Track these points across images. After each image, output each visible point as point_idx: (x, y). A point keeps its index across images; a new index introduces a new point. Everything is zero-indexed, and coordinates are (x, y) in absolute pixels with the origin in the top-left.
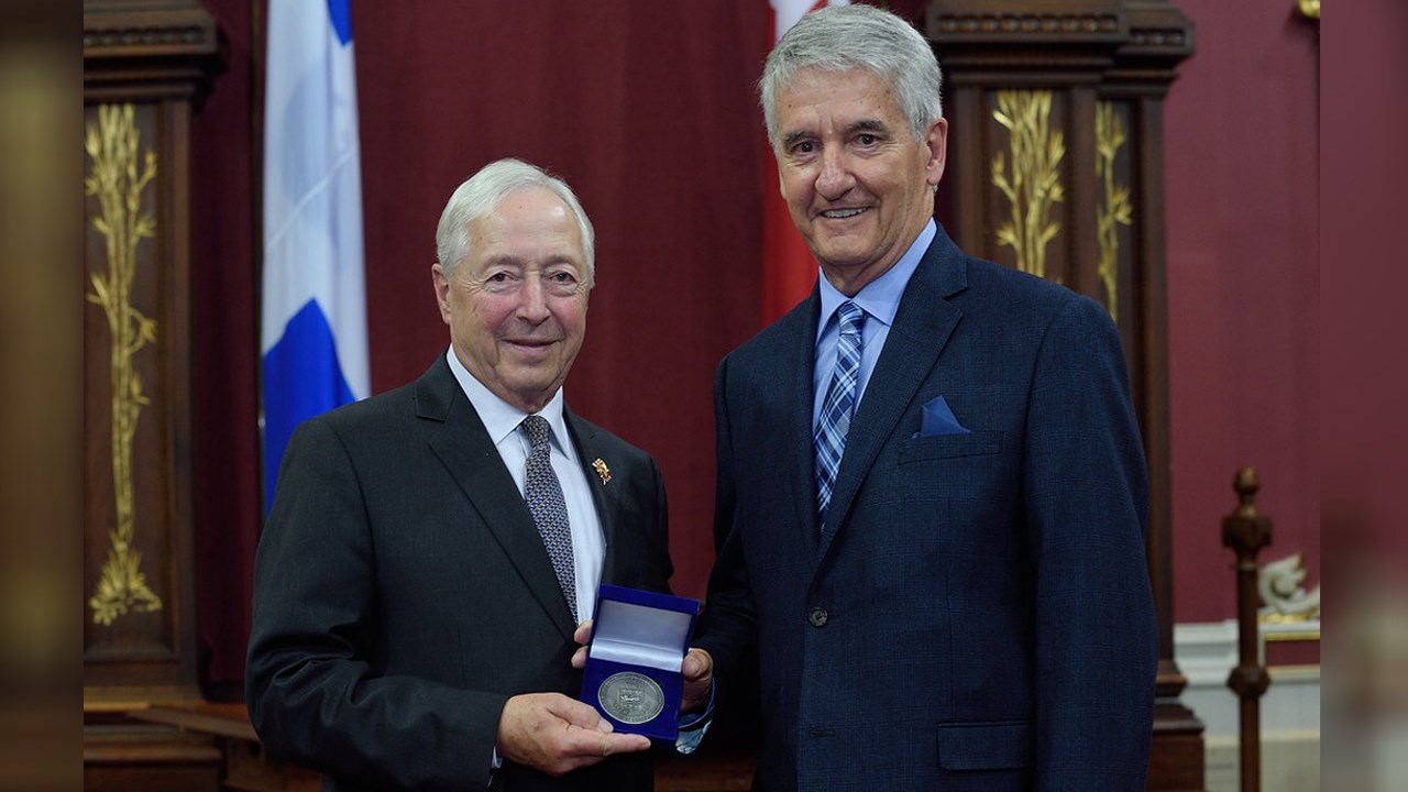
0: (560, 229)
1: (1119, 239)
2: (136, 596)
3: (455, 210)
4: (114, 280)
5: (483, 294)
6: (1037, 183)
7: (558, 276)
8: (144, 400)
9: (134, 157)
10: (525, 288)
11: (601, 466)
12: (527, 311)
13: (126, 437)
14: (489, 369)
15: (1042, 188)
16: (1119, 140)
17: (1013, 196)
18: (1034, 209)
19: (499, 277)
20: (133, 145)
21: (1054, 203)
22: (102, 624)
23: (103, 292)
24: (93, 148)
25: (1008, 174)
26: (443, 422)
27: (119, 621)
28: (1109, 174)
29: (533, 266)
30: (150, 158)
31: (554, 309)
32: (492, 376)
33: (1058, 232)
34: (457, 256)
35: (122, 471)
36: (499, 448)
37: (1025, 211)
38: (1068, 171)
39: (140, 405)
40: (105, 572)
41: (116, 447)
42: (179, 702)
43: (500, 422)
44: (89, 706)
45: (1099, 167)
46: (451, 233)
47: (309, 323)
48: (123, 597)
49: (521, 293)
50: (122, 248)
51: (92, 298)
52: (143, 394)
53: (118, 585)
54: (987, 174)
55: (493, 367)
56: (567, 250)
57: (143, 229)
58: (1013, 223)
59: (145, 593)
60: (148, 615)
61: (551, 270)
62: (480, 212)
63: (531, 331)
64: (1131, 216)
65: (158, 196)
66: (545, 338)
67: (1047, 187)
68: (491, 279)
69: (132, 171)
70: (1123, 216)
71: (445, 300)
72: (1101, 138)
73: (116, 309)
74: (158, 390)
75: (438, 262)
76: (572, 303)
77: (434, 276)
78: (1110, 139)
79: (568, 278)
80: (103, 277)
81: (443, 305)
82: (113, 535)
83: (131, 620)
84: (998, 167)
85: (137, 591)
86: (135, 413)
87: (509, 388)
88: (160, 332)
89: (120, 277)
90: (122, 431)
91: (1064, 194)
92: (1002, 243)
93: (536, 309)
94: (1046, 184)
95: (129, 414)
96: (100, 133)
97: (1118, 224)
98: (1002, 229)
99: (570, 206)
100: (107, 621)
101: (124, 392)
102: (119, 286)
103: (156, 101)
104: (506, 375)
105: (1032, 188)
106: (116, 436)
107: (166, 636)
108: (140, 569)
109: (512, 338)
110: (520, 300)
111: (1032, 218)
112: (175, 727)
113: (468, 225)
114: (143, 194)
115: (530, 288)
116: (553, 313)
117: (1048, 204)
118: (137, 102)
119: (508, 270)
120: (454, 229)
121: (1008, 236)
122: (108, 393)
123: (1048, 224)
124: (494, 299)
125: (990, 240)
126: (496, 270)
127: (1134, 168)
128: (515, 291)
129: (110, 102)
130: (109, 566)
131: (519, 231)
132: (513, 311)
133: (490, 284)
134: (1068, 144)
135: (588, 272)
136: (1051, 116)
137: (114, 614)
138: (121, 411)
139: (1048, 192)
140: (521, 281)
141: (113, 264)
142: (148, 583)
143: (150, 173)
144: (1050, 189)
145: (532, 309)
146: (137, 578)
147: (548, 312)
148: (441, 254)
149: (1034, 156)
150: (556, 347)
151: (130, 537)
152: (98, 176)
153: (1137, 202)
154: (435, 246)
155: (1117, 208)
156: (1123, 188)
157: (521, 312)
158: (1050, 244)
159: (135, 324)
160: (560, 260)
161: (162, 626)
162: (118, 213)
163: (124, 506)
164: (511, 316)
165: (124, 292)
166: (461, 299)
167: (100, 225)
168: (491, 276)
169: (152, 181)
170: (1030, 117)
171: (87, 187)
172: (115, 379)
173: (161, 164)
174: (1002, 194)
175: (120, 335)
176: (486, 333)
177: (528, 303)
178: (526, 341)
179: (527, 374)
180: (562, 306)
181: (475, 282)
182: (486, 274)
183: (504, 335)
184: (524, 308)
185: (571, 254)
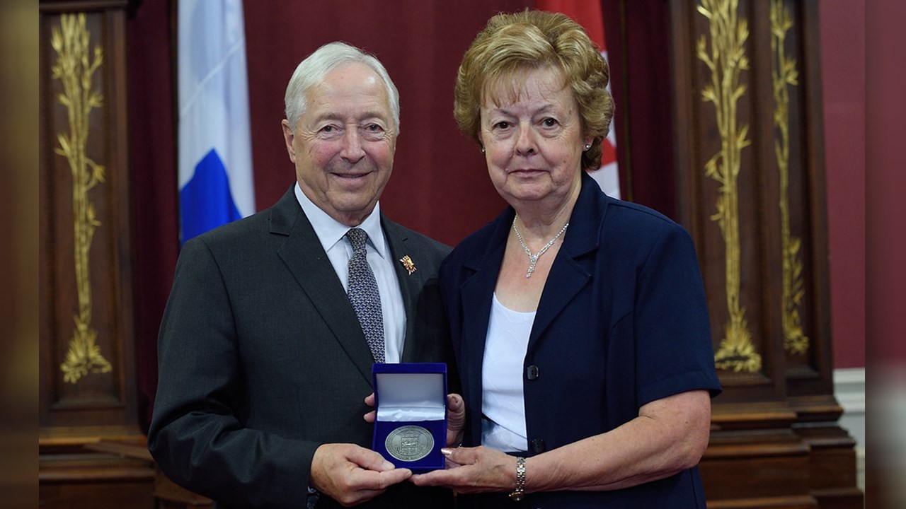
0: (372, 93)
1: (790, 95)
2: (94, 362)
3: (297, 80)
4: (74, 138)
5: (316, 141)
6: (729, 57)
7: (371, 126)
8: (97, 223)
9: (87, 51)
10: (346, 136)
11: (408, 261)
12: (347, 152)
13: (85, 250)
14: (322, 194)
15: (733, 59)
16: (788, 25)
17: (712, 66)
18: (728, 75)
19: (327, 129)
20: (86, 42)
21: (742, 71)
22: (70, 382)
23: (66, 147)
24: (57, 45)
25: (709, 50)
26: (288, 236)
27: (82, 380)
28: (781, 50)
29: (351, 120)
30: (98, 52)
31: (368, 151)
32: (324, 199)
33: (745, 92)
34: (298, 114)
35: (82, 273)
36: (329, 254)
37: (721, 77)
38: (751, 48)
39: (93, 226)
40: (71, 345)
41: (77, 257)
42: (125, 437)
43: (329, 233)
44: (43, 441)
45: (773, 45)
46: (293, 97)
47: (211, 166)
48: (85, 363)
49: (344, 141)
50: (79, 115)
51: (58, 152)
52: (96, 218)
53: (81, 354)
54: (694, 51)
55: (325, 193)
56: (377, 108)
57: (94, 102)
58: (713, 85)
59: (100, 360)
60: (102, 374)
61: (365, 122)
62: (314, 81)
63: (351, 167)
64: (798, 79)
65: (104, 78)
66: (363, 171)
67: (737, 59)
68: (321, 130)
69: (85, 61)
70: (792, 79)
71: (291, 145)
72: (775, 24)
73: (76, 158)
74: (106, 215)
75: (286, 118)
77: (283, 128)
78: (781, 24)
79: (378, 128)
80: (66, 137)
81: (290, 149)
82: (76, 319)
83: (90, 379)
84: (702, 46)
85: (95, 358)
86: (91, 232)
87: (337, 209)
88: (107, 174)
89: (78, 136)
90: (81, 245)
91: (748, 64)
92: (705, 100)
93: (355, 151)
94: (736, 58)
95: (86, 233)
96: (62, 34)
97: (789, 85)
98: (704, 89)
99: (380, 75)
100: (74, 380)
101: (82, 217)
102: (77, 143)
103: (100, 11)
104: (334, 199)
105: (726, 60)
106: (77, 249)
107: (115, 390)
108: (97, 343)
109: (336, 172)
110: (342, 145)
111: (727, 82)
112: (117, 455)
113: (305, 91)
114: (93, 77)
115: (349, 136)
116: (367, 153)
117: (738, 71)
118: (88, 11)
119: (334, 123)
120: (295, 94)
121: (710, 95)
122: (72, 217)
123: (739, 85)
124: (322, 144)
125: (697, 98)
126: (325, 123)
127: (799, 45)
128: (339, 138)
129: (68, 12)
130: (74, 341)
131: (341, 95)
132: (338, 153)
133: (321, 134)
134: (752, 28)
135: (394, 124)
136: (738, 9)
137: (78, 375)
138: (81, 231)
139: (737, 63)
140: (343, 131)
141: (73, 127)
142: (102, 353)
143: (98, 62)
144: (739, 60)
145: (350, 152)
146: (94, 350)
147: (363, 153)
148: (288, 112)
149: (727, 38)
150: (370, 178)
151: (89, 321)
152: (62, 65)
153: (802, 68)
154: (284, 107)
155: (787, 74)
156: (792, 59)
157: (343, 153)
158: (739, 100)
159: (90, 170)
160: (371, 116)
161: (112, 384)
162: (76, 90)
163: (84, 299)
164: (336, 157)
165: (81, 147)
166: (301, 145)
167: (63, 99)
168: (321, 128)
169: (98, 68)
170: (723, 10)
171: (54, 73)
172: (76, 209)
173: (105, 55)
174: (705, 65)
175: (79, 178)
176: (318, 169)
177: (348, 147)
178: (348, 174)
179: (349, 198)
180: (375, 148)
181: (310, 133)
182: (317, 127)
183: (332, 169)
184: (345, 151)
185: (380, 111)
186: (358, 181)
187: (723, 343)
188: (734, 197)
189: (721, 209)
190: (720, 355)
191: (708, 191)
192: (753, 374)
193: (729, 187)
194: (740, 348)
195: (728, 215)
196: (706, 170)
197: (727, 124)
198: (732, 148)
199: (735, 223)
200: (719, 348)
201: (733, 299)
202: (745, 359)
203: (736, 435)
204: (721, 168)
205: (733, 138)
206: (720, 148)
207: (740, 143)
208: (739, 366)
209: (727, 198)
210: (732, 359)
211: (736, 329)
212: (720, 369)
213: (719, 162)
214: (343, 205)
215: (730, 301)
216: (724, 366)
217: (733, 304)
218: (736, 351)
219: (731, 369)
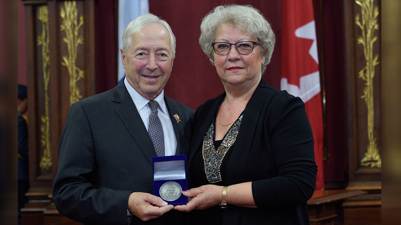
0: (162, 38)
4: (70, 58)
5: (135, 59)
6: (370, 24)
7: (161, 54)
9: (76, 18)
10: (149, 58)
11: (177, 117)
12: (149, 66)
14: (137, 85)
15: (371, 25)
17: (362, 28)
18: (369, 32)
19: (141, 54)
20: (76, 14)
21: (376, 30)
23: (67, 62)
24: (63, 15)
25: (361, 21)
29: (152, 51)
30: (81, 18)
31: (159, 65)
32: (138, 87)
33: (377, 40)
34: (128, 46)
36: (139, 112)
37: (366, 33)
38: (379, 19)
39: (79, 98)
43: (141, 103)
46: (126, 38)
49: (148, 60)
50: (73, 47)
51: (63, 64)
52: (80, 94)
54: (354, 21)
56: (165, 46)
57: (79, 41)
58: (362, 37)
61: (159, 52)
62: (136, 31)
63: (151, 73)
65: (84, 30)
66: (156, 75)
67: (373, 25)
68: (138, 55)
69: (76, 22)
71: (124, 60)
73: (71, 67)
74: (84, 93)
76: (167, 63)
79: (165, 55)
80: (67, 57)
81: (123, 62)
84: (357, 18)
87: (143, 92)
88: (85, 74)
89: (72, 57)
91: (378, 27)
92: (359, 43)
93: (153, 65)
94: (373, 24)
96: (65, 10)
98: (358, 38)
99: (167, 30)
101: (74, 94)
102: (72, 60)
104: (142, 87)
105: (368, 25)
109: (144, 75)
110: (147, 62)
111: (369, 35)
114: (79, 30)
115: (151, 59)
116: (158, 66)
117: (374, 30)
118: (77, 0)
119: (144, 52)
121: (361, 41)
122: (69, 94)
123: (374, 36)
124: (138, 61)
125: (355, 42)
126: (140, 52)
128: (146, 59)
129: (68, 0)
131: (148, 39)
132: (145, 65)
133: (137, 56)
134: (380, 11)
135: (173, 53)
136: (374, 2)
138: (73, 100)
139: (374, 27)
140: (148, 56)
141: (70, 53)
143: (82, 23)
145: (151, 66)
147: (157, 67)
148: (123, 45)
149: (369, 15)
150: (159, 78)
152: (65, 24)
157: (147, 66)
158: (374, 43)
159: (77, 72)
160: (162, 49)
162: (71, 36)
164: (144, 67)
165: (74, 62)
166: (128, 61)
167: (65, 40)
168: (138, 54)
169: (82, 26)
170: (367, 2)
171: (61, 28)
172: (71, 90)
173: (85, 20)
174: (359, 28)
175: (72, 76)
176: (135, 73)
177: (150, 64)
178: (149, 76)
179: (149, 87)
180: (162, 64)
181: (133, 55)
182: (136, 53)
183: (142, 73)
184: (148, 65)
185: (166, 47)
186: (153, 80)
187: (366, 154)
188: (372, 88)
189: (366, 93)
190: (365, 159)
191: (360, 85)
192: (379, 168)
193: (369, 83)
194: (374, 156)
195: (369, 96)
196: (359, 75)
197: (369, 55)
198: (371, 65)
199: (372, 99)
200: (364, 156)
201: (371, 134)
202: (376, 161)
203: (371, 196)
204: (366, 75)
205: (371, 60)
206: (365, 65)
207: (375, 63)
208: (373, 165)
209: (368, 88)
210: (370, 161)
211: (372, 148)
212: (365, 166)
213: (365, 72)
214: (146, 90)
215: (369, 135)
216: (366, 165)
217: (370, 136)
218: (372, 158)
219: (370, 166)
